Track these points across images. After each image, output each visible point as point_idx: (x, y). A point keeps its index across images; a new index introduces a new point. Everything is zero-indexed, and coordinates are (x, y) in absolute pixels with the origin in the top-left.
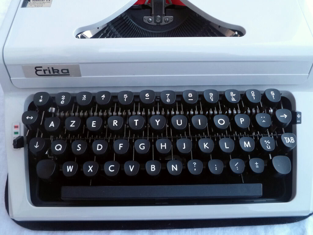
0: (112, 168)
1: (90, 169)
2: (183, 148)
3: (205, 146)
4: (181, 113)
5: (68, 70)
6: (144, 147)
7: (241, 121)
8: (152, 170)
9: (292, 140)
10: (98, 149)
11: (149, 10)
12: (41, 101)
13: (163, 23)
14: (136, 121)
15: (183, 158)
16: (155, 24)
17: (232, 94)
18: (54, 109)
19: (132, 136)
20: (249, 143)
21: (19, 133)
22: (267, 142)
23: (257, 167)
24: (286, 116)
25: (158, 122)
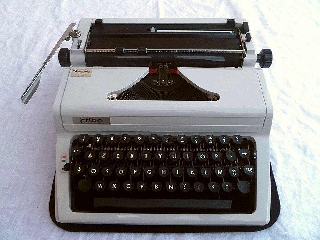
0: (129, 186)
1: (114, 186)
2: (177, 174)
3: (192, 173)
4: (177, 150)
5: (102, 120)
6: (151, 172)
7: (216, 156)
8: (156, 188)
9: (251, 170)
10: (120, 173)
11: (157, 76)
12: (83, 140)
13: (167, 85)
14: (146, 154)
16: (161, 85)
17: (210, 138)
18: (90, 145)
19: (142, 165)
20: (221, 171)
21: (66, 161)
22: (234, 171)
23: (227, 188)
24: (246, 154)
25: (160, 156)
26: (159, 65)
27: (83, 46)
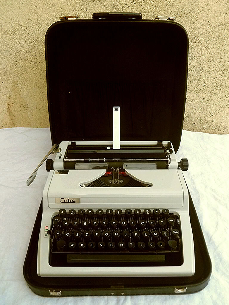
0: (92, 245)
1: (82, 245)
2: (126, 235)
3: (136, 234)
5: (75, 200)
6: (107, 235)
7: (152, 223)
8: (111, 246)
9: (177, 232)
10: (86, 235)
11: (112, 177)
12: (62, 213)
13: (118, 183)
14: (104, 222)
15: (126, 241)
16: (114, 183)
17: (147, 211)
18: (66, 218)
20: (156, 233)
21: (48, 229)
22: (165, 233)
23: (161, 245)
24: (172, 221)
25: (114, 223)
26: (113, 169)
27: (63, 157)
